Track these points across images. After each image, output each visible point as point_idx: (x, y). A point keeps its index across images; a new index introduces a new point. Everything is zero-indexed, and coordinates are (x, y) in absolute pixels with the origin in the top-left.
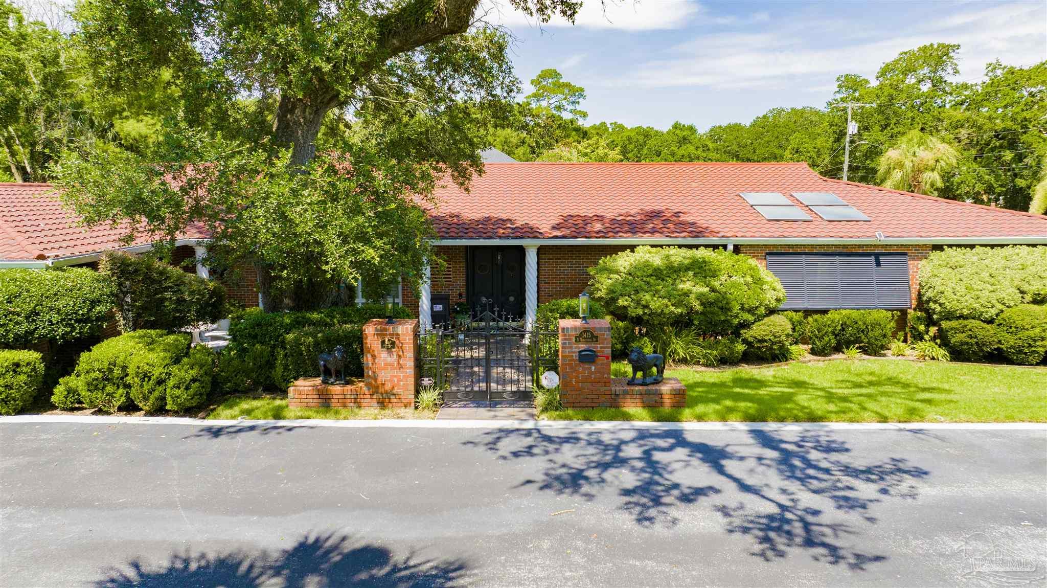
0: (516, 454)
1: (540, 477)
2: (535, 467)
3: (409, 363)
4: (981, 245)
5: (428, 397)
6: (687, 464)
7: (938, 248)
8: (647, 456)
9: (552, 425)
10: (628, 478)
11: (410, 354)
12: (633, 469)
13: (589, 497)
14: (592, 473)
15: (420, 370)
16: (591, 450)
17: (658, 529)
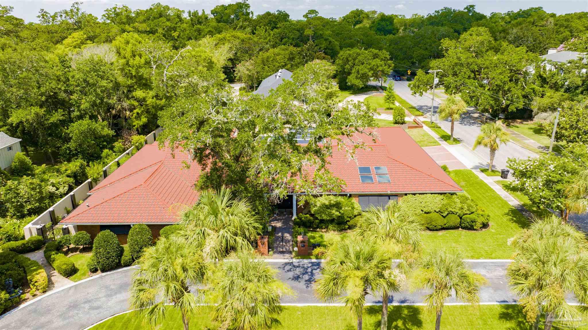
0: (288, 271)
1: (292, 277)
2: (291, 274)
3: (267, 247)
4: (420, 194)
5: (271, 253)
6: (318, 274)
7: (406, 194)
8: (312, 272)
9: (295, 261)
10: (306, 277)
11: (267, 245)
12: (308, 275)
13: (300, 282)
14: (301, 276)
15: (269, 248)
16: (302, 270)
17: (309, 289)
